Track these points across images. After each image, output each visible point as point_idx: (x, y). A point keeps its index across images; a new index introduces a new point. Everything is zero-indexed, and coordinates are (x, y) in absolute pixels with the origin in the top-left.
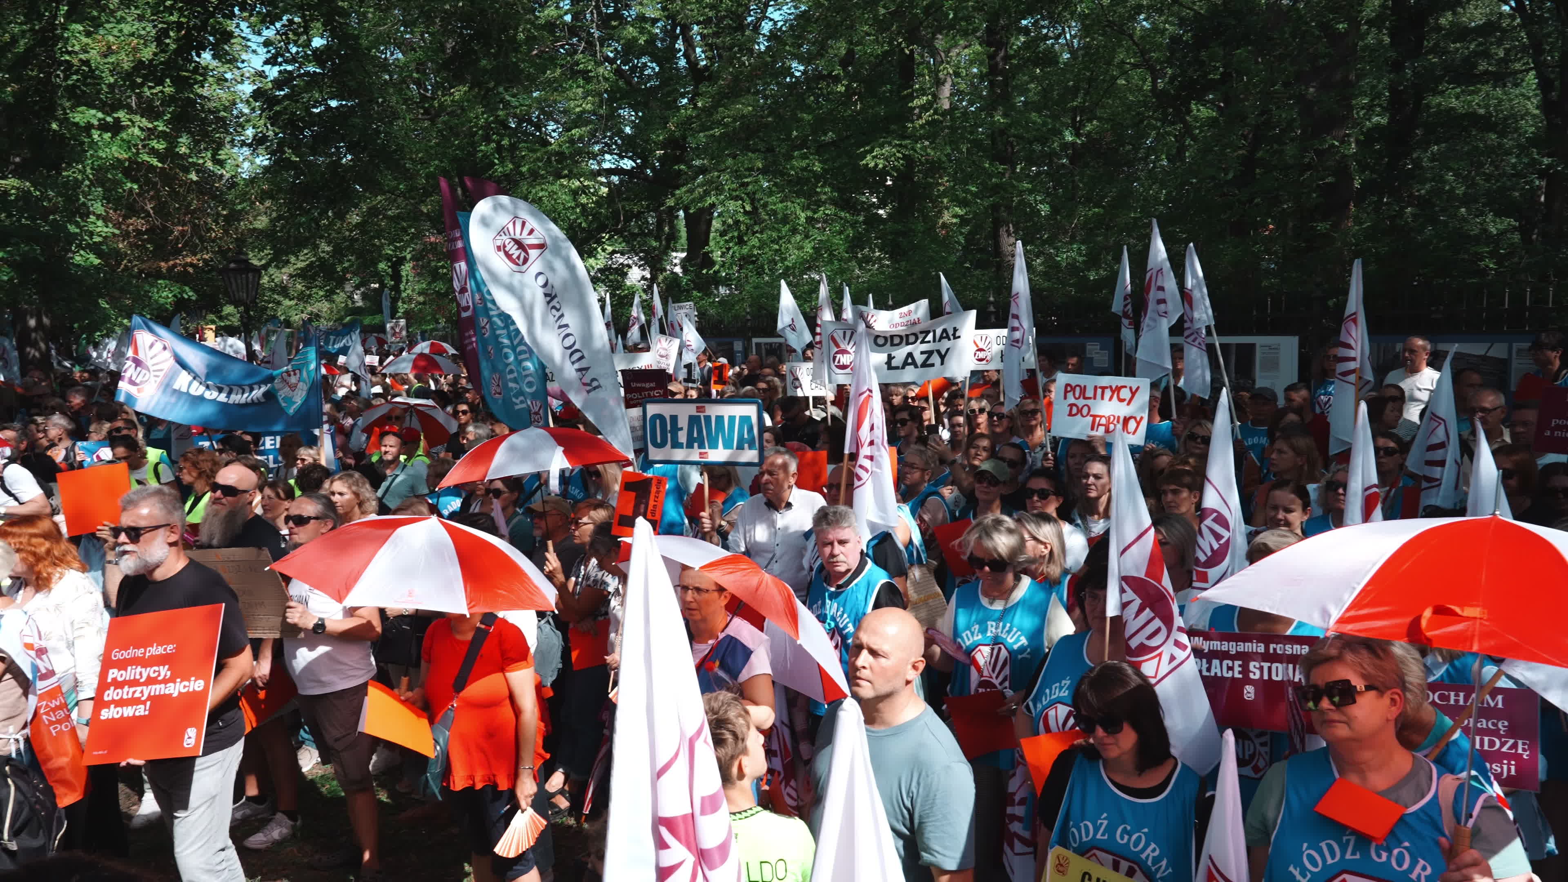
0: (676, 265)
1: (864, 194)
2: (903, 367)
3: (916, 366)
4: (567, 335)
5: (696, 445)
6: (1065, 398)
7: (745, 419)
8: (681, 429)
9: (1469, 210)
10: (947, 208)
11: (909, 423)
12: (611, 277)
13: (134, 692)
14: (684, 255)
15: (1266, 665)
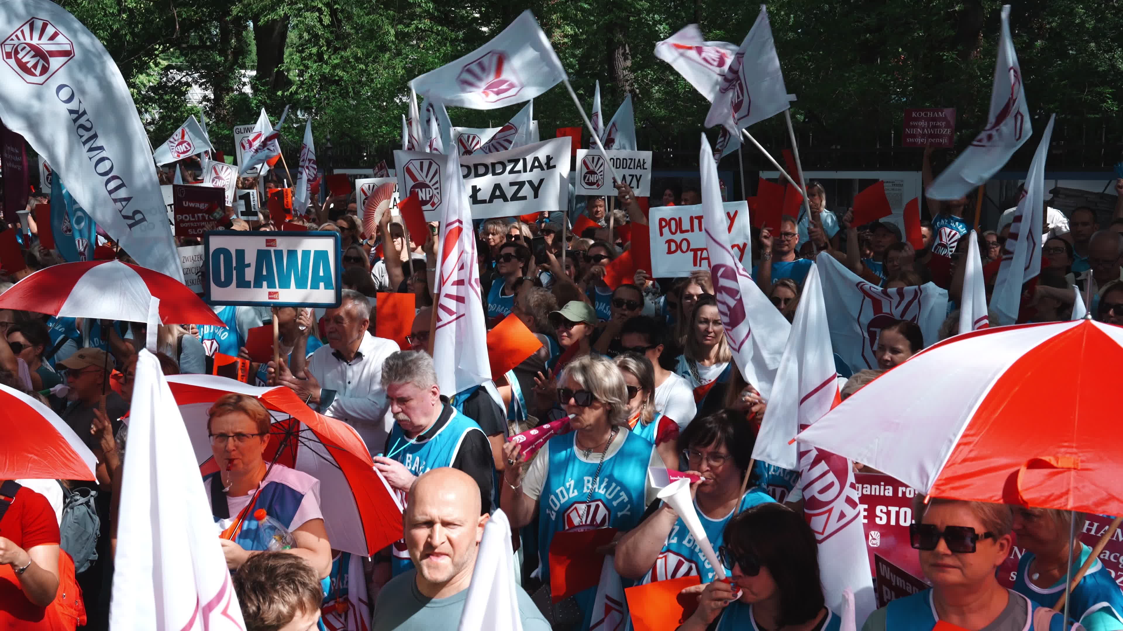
0: (244, 84)
1: (465, 8)
2: (491, 201)
3: (506, 200)
4: (102, 159)
5: (265, 284)
6: (661, 234)
7: (321, 255)
8: (249, 265)
9: (1098, 44)
10: (559, 27)
11: (514, 260)
12: (167, 97)
14: (254, 73)
15: (893, 509)
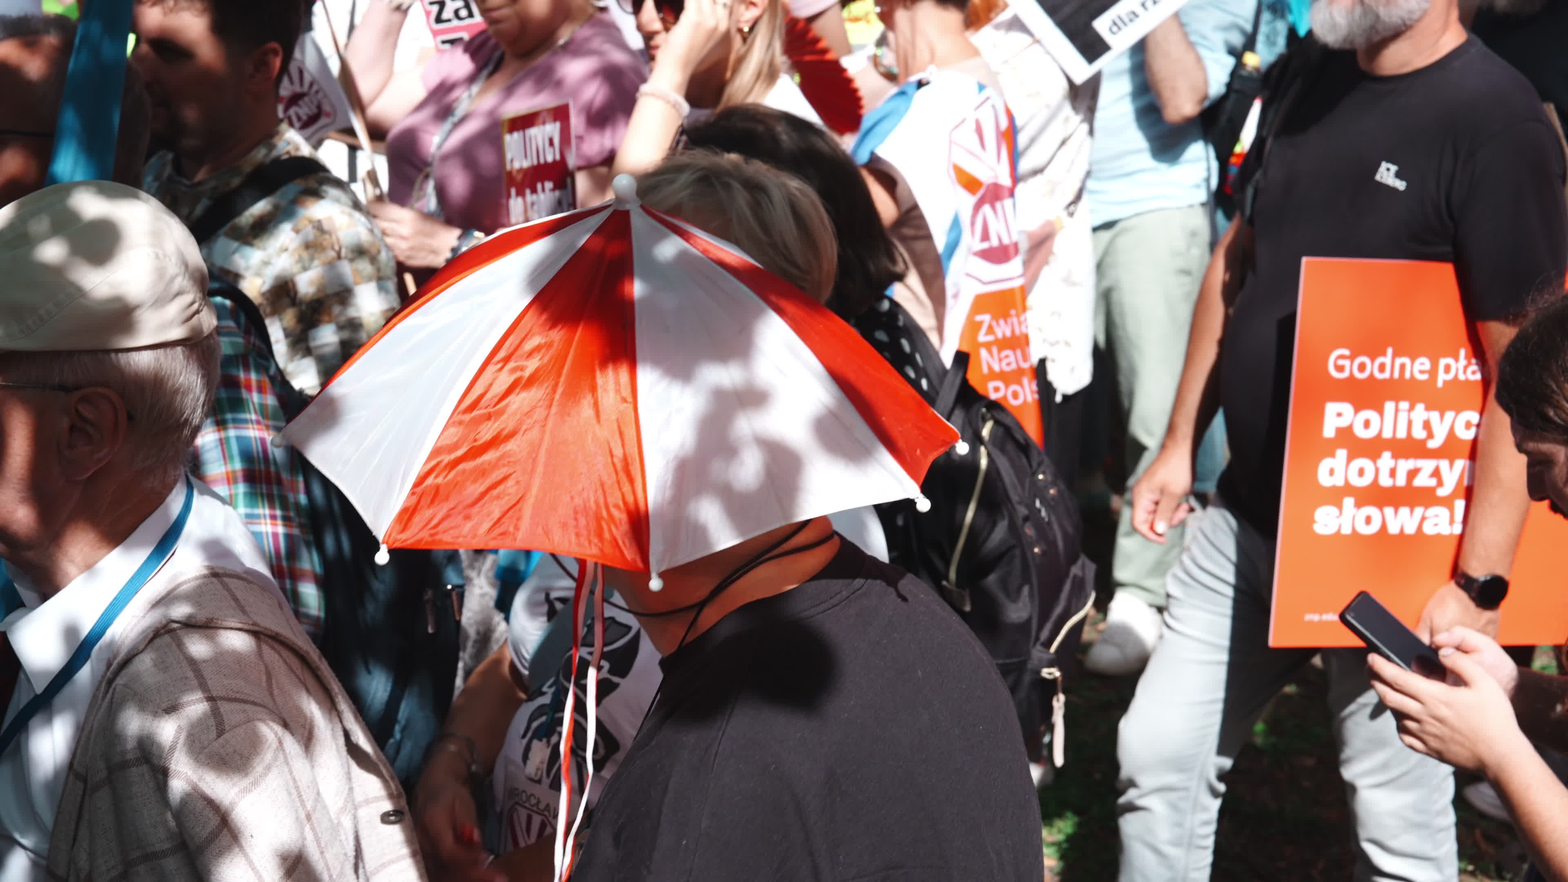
13: (1412, 474)
